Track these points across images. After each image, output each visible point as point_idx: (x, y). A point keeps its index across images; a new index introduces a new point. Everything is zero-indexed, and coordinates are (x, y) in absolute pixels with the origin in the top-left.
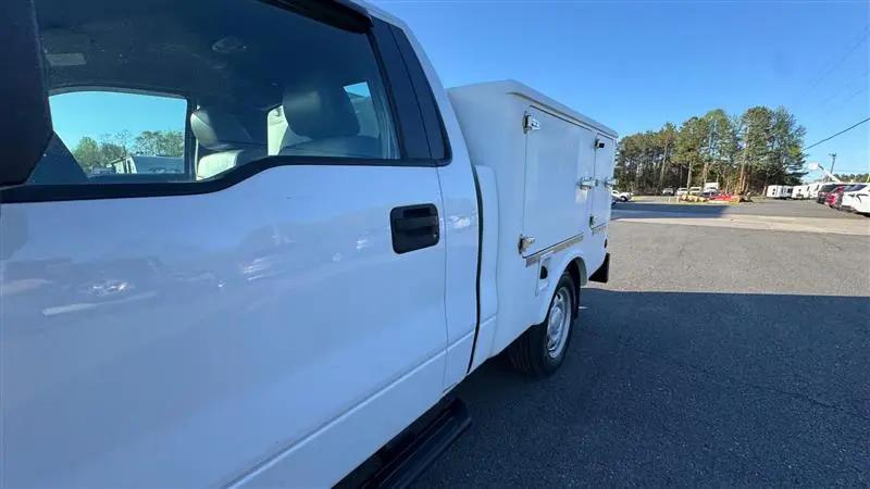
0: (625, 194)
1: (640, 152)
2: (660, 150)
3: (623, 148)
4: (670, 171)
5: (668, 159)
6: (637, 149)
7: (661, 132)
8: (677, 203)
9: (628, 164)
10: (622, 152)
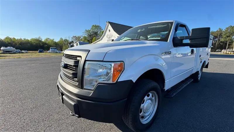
4: (220, 44)
5: (219, 40)
7: (217, 31)
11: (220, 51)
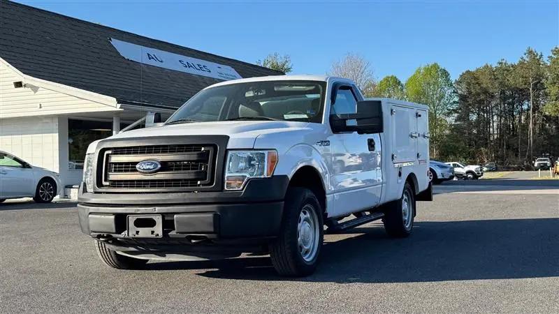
0: (473, 168)
1: (492, 97)
2: (522, 94)
3: (463, 90)
4: (543, 128)
5: (536, 109)
6: (486, 92)
7: (522, 63)
8: (551, 178)
9: (474, 117)
10: (463, 98)
11: (549, 163)
